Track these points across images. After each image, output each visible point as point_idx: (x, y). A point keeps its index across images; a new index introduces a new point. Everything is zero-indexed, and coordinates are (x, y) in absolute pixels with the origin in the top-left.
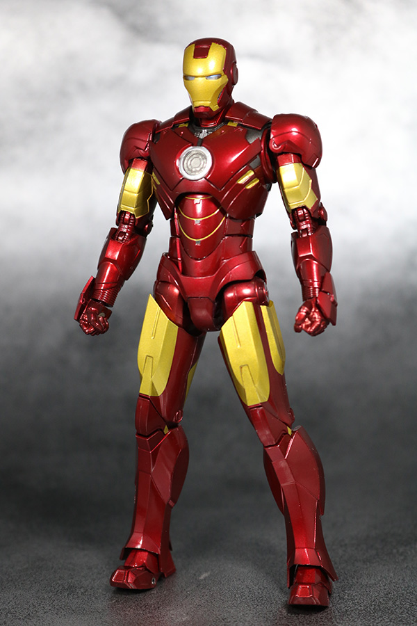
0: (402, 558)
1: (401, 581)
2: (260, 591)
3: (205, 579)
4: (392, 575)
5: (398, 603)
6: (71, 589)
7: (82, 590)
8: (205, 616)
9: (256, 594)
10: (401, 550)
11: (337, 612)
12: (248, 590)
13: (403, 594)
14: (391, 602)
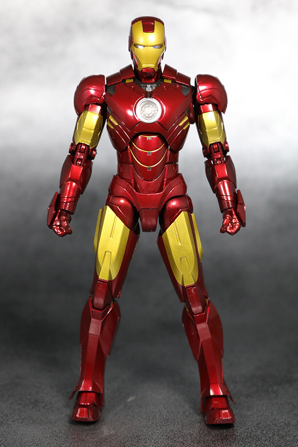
0: (274, 395)
1: (270, 414)
2: (168, 414)
3: (131, 402)
4: (264, 408)
5: (264, 432)
6: (36, 403)
7: (43, 405)
8: (125, 432)
9: (165, 416)
10: (275, 388)
11: (220, 436)
12: (159, 413)
13: (269, 425)
14: (260, 431)
